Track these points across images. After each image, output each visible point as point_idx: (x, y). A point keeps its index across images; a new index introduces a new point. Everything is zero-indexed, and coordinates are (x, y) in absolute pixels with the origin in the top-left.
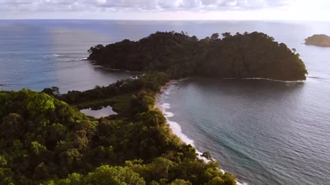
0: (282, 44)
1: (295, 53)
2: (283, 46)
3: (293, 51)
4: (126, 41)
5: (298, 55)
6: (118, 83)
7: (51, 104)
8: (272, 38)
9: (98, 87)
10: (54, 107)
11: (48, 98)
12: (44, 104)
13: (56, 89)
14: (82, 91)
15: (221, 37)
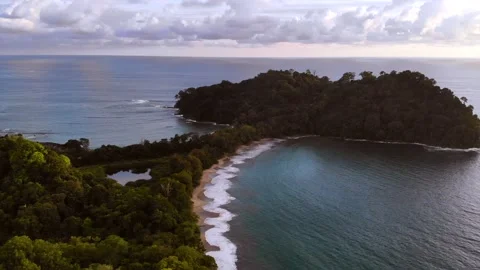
0: (446, 89)
1: (467, 105)
2: (447, 92)
3: (463, 102)
4: (225, 84)
5: (471, 107)
6: (177, 137)
7: (40, 157)
8: (432, 82)
9: (147, 142)
10: (44, 161)
11: (39, 150)
12: (29, 157)
13: (86, 141)
14: (122, 146)
15: (358, 77)
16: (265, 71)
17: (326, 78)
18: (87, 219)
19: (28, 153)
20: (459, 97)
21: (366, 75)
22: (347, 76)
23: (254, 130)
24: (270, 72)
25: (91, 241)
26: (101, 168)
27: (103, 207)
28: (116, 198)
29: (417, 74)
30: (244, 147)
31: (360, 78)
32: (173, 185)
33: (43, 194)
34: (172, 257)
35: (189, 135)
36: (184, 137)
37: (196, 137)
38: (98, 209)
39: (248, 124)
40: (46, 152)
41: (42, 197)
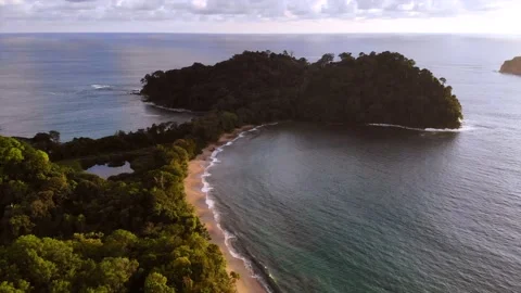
0: (425, 70)
1: (446, 85)
2: (426, 73)
3: (441, 82)
4: (197, 66)
5: (449, 88)
6: (154, 127)
7: (17, 153)
8: (411, 62)
9: (122, 134)
10: (22, 158)
11: (15, 146)
12: (6, 153)
13: (56, 134)
14: (95, 138)
15: (337, 59)
16: (241, 53)
17: (303, 60)
18: (81, 216)
19: (5, 149)
20: (438, 78)
21: (345, 56)
22: (328, 57)
23: (235, 117)
24: (246, 53)
25: (96, 237)
26: (77, 162)
27: (94, 203)
28: (106, 193)
29: (397, 55)
30: (226, 135)
31: (340, 60)
32: (166, 177)
33: (28, 193)
34: (183, 247)
35: (168, 124)
36: (162, 127)
37: (174, 126)
38: (90, 206)
39: (229, 110)
40: (23, 148)
41: (28, 196)
